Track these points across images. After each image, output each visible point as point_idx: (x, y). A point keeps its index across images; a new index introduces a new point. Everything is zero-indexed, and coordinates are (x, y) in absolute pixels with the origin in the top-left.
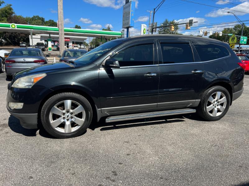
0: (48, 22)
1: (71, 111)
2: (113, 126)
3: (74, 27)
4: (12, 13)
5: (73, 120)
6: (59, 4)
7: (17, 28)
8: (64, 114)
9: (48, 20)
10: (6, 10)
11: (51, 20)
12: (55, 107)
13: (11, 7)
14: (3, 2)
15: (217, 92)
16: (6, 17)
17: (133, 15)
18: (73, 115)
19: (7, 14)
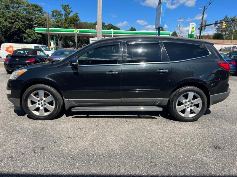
0: (107, 25)
1: (44, 99)
2: (86, 116)
3: (130, 29)
4: (78, 20)
5: (45, 106)
6: (98, 11)
7: (79, 32)
8: (39, 101)
9: (108, 24)
10: (74, 18)
11: (110, 24)
12: (32, 95)
13: (77, 15)
14: (72, 11)
15: (189, 93)
16: (74, 23)
17: (163, 16)
18: (46, 103)
19: (74, 21)
